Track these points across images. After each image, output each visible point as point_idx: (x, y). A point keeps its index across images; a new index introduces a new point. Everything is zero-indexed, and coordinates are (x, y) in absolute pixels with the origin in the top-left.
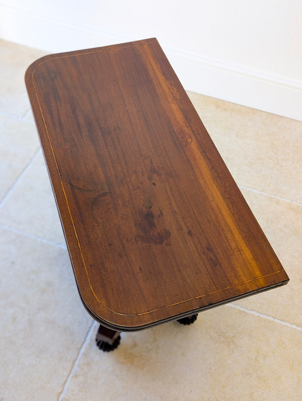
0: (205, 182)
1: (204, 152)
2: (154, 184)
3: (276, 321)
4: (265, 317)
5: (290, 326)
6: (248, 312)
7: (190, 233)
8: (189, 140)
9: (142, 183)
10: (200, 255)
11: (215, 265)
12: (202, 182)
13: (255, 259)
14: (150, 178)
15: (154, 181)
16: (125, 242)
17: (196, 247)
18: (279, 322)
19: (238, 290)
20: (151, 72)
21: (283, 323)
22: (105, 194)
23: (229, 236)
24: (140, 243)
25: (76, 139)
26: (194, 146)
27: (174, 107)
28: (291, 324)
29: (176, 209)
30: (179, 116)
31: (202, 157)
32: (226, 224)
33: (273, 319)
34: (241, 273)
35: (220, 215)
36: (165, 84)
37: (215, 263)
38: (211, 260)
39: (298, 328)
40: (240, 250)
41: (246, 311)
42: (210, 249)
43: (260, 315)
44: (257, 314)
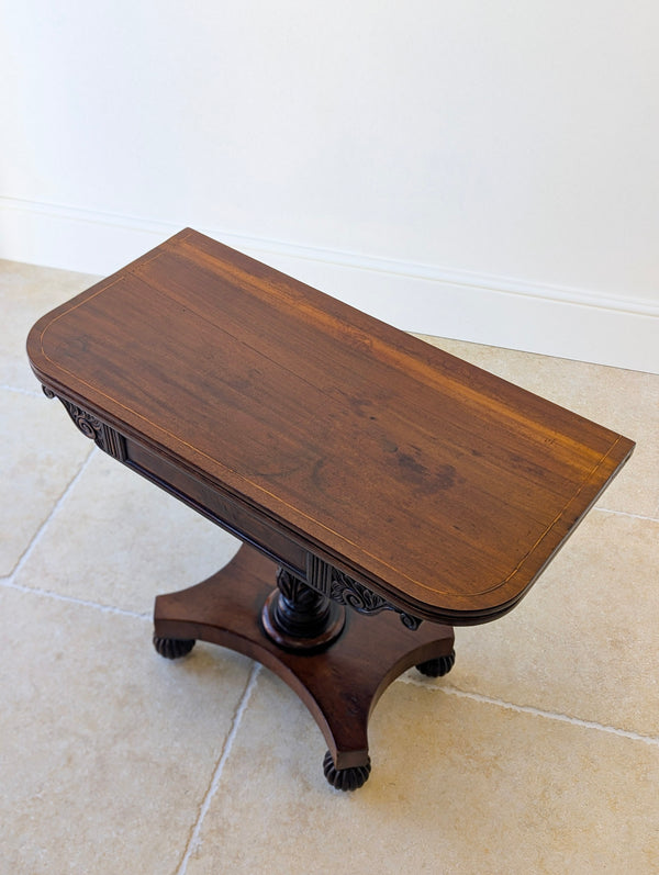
0: (436, 382)
1: (399, 348)
2: (372, 418)
3: (574, 722)
4: (554, 717)
5: (602, 729)
6: (518, 710)
7: (475, 453)
8: (367, 342)
9: (355, 425)
10: (512, 472)
11: (541, 473)
12: (431, 384)
13: (580, 442)
14: (361, 414)
15: (369, 416)
16: (404, 507)
17: (498, 465)
18: (580, 723)
19: (594, 486)
20: (226, 277)
21: (588, 725)
22: (320, 464)
23: (524, 430)
24: (425, 498)
25: (206, 414)
26: (379, 345)
27: (305, 308)
28: (604, 726)
29: (430, 434)
30: (325, 318)
31: (405, 356)
32: (508, 419)
33: (568, 720)
34: (577, 465)
35: (492, 414)
36: (264, 285)
37: (539, 472)
38: (530, 470)
39: (617, 732)
40: (553, 441)
41: (513, 707)
42: (517, 459)
43: (542, 714)
44: (535, 713)
